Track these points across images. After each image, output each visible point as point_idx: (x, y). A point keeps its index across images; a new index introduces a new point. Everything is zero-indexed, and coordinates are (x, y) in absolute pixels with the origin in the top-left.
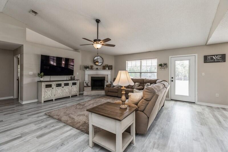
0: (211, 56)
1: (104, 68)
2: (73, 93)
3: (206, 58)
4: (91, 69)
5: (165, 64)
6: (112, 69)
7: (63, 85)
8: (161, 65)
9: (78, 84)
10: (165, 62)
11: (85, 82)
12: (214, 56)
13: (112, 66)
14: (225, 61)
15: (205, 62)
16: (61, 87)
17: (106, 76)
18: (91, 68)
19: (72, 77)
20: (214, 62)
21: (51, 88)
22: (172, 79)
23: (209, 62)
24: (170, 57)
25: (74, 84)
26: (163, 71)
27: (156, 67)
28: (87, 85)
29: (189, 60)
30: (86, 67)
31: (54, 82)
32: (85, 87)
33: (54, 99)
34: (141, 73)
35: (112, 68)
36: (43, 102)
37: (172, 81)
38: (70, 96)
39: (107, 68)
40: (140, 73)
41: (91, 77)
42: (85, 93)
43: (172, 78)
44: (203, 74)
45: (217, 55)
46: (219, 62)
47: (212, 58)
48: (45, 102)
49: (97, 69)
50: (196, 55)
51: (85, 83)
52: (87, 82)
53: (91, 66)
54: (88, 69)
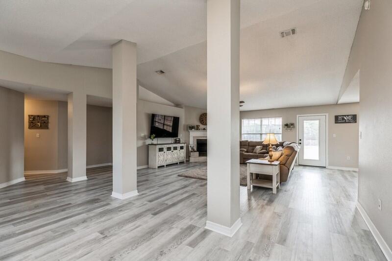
0: (342, 116)
2: (181, 159)
3: (337, 118)
4: (197, 129)
5: (292, 124)
7: (172, 149)
8: (287, 125)
9: (185, 148)
10: (292, 122)
11: (189, 146)
12: (345, 116)
14: (356, 122)
15: (336, 123)
16: (171, 151)
19: (177, 140)
20: (346, 122)
21: (163, 152)
22: (300, 142)
23: (340, 123)
24: (298, 116)
25: (182, 148)
26: (289, 132)
27: (281, 127)
28: (192, 149)
29: (319, 120)
30: (191, 128)
31: (165, 145)
32: (191, 152)
33: (165, 165)
34: (261, 134)
36: (157, 167)
37: (300, 143)
38: (179, 162)
41: (197, 139)
42: (192, 160)
43: (300, 140)
44: (334, 135)
45: (348, 116)
46: (350, 122)
47: (343, 119)
49: (204, 129)
50: (327, 114)
51: (190, 147)
52: (192, 146)
53: (197, 126)
54: (193, 130)
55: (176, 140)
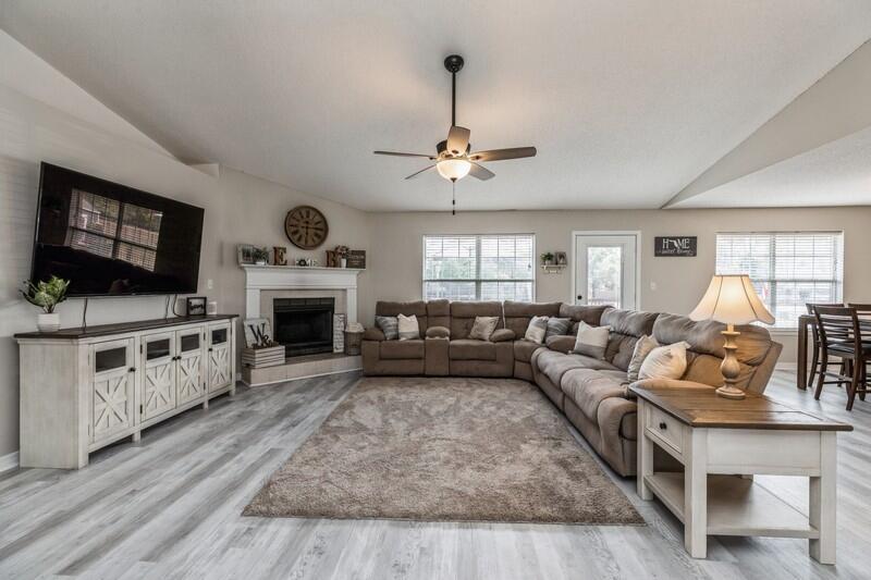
0: (670, 238)
1: (332, 260)
2: (216, 385)
3: (658, 241)
4: (276, 263)
5: (562, 256)
6: (362, 265)
7: (175, 348)
8: (549, 257)
9: (232, 337)
10: (562, 249)
11: (246, 324)
12: (676, 239)
13: (363, 253)
14: (695, 255)
15: (656, 255)
16: (167, 360)
17: (338, 297)
18: (277, 258)
19: (194, 302)
20: (676, 255)
21: (123, 370)
22: (578, 302)
23: (665, 255)
24: (574, 233)
25: (219, 337)
26: (553, 276)
27: (533, 263)
28: (258, 334)
29: (623, 246)
30: (254, 256)
31: (137, 334)
32: (256, 347)
33: (136, 431)
34: (478, 282)
35: (364, 261)
36: (82, 459)
38: (205, 400)
39: (344, 262)
40: (474, 283)
41: (275, 300)
42: (259, 378)
43: (580, 298)
44: (653, 285)
45: (681, 238)
46: (685, 255)
47: (672, 246)
48: (94, 456)
49: (302, 263)
50: (639, 233)
51: (248, 331)
52: (256, 324)
53: (276, 250)
54: (262, 263)
55: (189, 307)
